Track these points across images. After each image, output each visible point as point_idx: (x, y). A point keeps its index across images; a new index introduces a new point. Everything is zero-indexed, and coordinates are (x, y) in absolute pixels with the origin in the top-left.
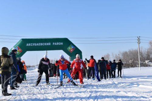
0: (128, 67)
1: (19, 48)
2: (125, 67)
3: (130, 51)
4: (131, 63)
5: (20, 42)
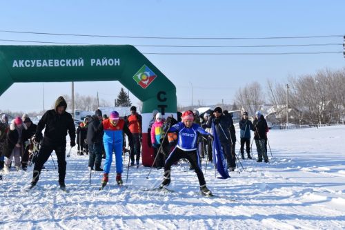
0: (316, 124)
2: (305, 123)
3: (321, 77)
4: (324, 113)
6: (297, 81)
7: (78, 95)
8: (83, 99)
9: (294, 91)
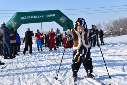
0: (119, 35)
1: (14, 22)
2: (116, 35)
3: (120, 20)
4: (122, 31)
5: (15, 16)
6: (112, 22)
7: (44, 31)
8: (45, 32)
9: (112, 25)
